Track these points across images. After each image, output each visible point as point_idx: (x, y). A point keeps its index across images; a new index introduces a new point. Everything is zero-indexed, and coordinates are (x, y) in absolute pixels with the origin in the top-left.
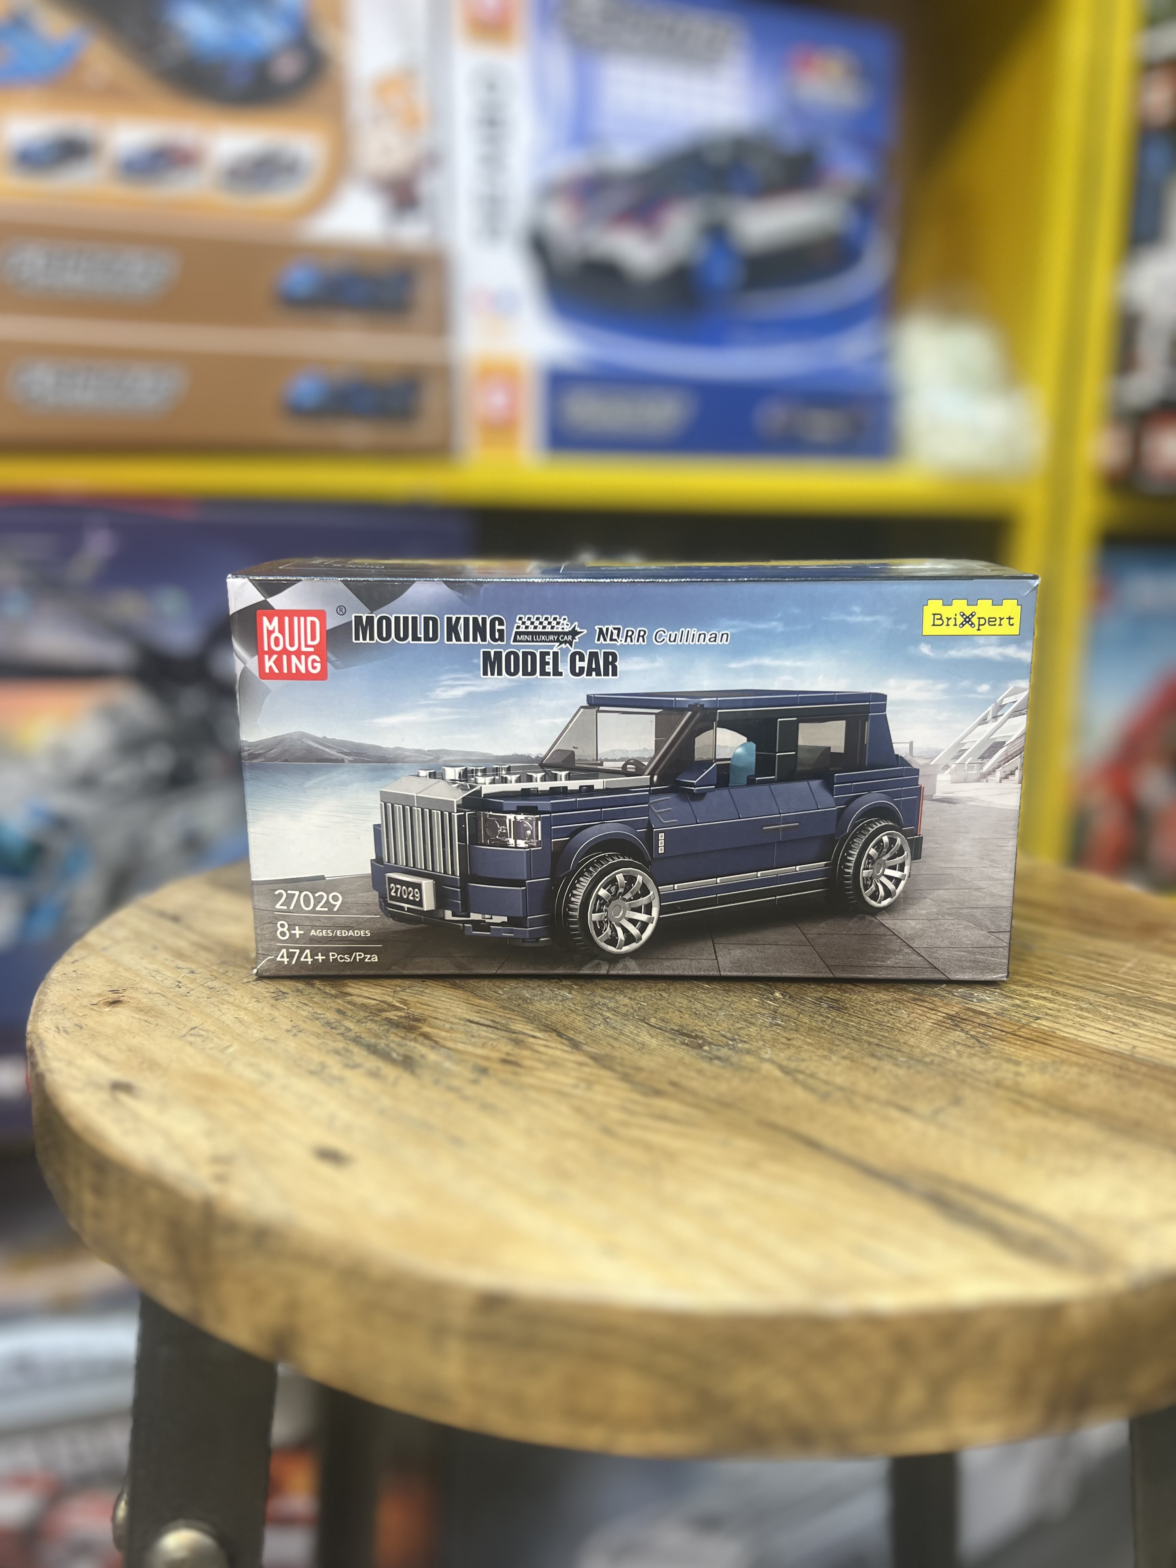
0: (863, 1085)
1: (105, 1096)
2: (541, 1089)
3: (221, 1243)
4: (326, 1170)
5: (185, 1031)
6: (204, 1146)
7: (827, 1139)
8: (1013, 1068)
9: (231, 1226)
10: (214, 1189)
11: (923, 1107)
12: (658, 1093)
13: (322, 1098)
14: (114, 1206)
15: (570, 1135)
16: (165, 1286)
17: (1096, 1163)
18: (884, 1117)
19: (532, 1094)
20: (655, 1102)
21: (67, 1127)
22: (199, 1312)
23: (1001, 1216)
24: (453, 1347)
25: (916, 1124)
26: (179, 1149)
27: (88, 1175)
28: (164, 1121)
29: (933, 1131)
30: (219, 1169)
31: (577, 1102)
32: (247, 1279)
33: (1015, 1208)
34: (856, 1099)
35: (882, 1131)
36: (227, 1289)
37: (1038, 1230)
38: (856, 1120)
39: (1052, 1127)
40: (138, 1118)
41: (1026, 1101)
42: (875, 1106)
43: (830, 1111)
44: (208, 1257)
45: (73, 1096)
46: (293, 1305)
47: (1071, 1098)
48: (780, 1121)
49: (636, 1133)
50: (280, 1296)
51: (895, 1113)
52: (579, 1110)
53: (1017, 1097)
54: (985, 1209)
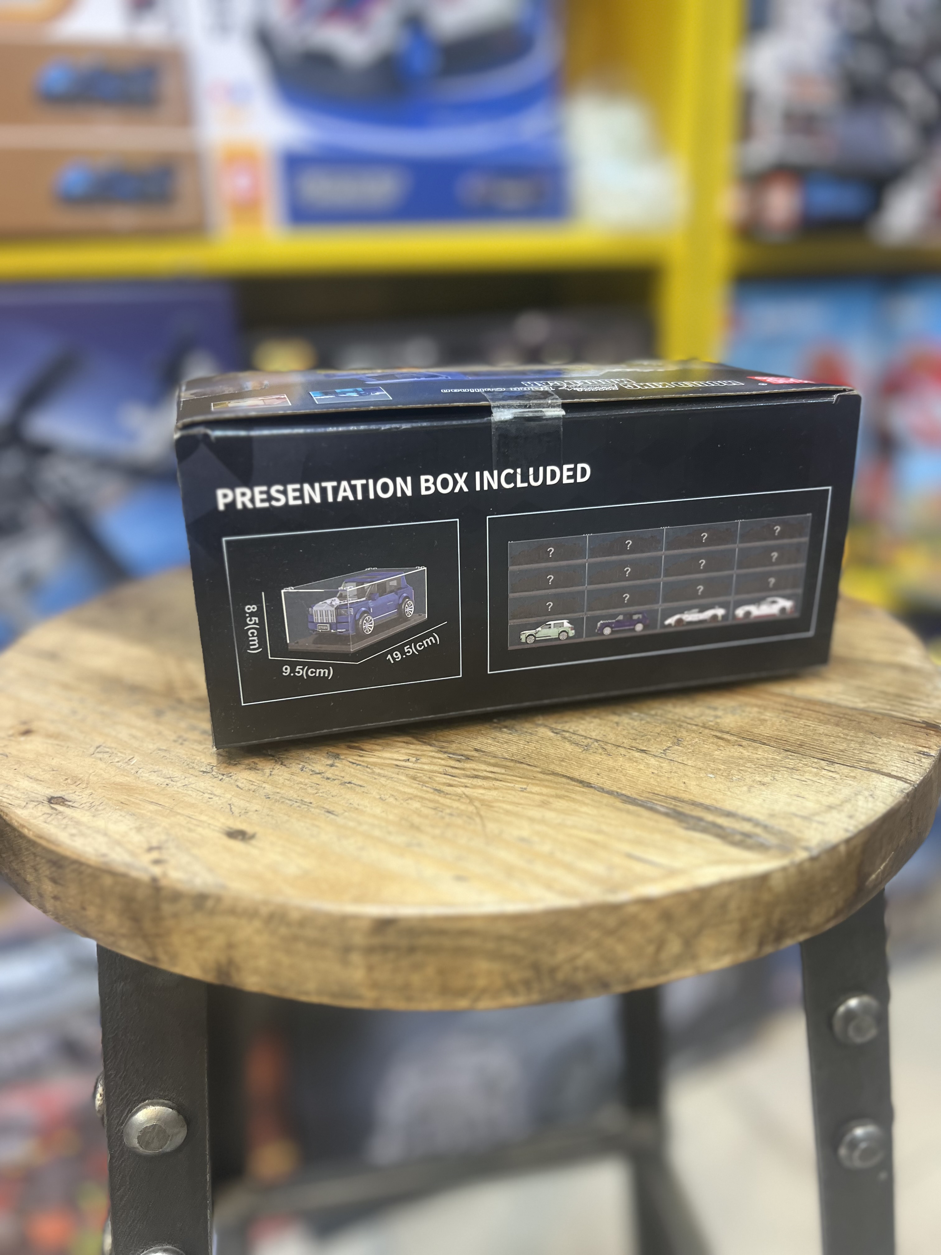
0: (611, 737)
1: (46, 809)
2: (382, 766)
3: (167, 908)
4: (237, 845)
5: (92, 750)
6: (137, 839)
7: (594, 780)
8: (712, 711)
9: (176, 896)
10: (157, 871)
11: (654, 748)
12: (468, 758)
13: (218, 792)
14: (73, 890)
15: (413, 797)
16: (123, 943)
17: (778, 776)
18: (630, 759)
19: (377, 770)
20: (468, 765)
21: (22, 836)
22: (155, 959)
23: (721, 821)
24: (356, 958)
25: (653, 761)
26: (119, 843)
27: (45, 870)
28: (100, 823)
29: (665, 765)
30: (155, 855)
31: (411, 773)
32: (191, 931)
33: (729, 814)
34: (609, 747)
35: (630, 769)
36: (176, 940)
37: (747, 827)
38: (611, 763)
39: (746, 753)
40: (78, 823)
41: (726, 736)
42: (622, 751)
43: (592, 758)
44: (158, 919)
45: (19, 812)
46: (230, 946)
47: (756, 731)
48: (558, 770)
49: (459, 790)
50: (220, 940)
51: (637, 754)
52: (414, 778)
53: (719, 734)
54: (710, 817)
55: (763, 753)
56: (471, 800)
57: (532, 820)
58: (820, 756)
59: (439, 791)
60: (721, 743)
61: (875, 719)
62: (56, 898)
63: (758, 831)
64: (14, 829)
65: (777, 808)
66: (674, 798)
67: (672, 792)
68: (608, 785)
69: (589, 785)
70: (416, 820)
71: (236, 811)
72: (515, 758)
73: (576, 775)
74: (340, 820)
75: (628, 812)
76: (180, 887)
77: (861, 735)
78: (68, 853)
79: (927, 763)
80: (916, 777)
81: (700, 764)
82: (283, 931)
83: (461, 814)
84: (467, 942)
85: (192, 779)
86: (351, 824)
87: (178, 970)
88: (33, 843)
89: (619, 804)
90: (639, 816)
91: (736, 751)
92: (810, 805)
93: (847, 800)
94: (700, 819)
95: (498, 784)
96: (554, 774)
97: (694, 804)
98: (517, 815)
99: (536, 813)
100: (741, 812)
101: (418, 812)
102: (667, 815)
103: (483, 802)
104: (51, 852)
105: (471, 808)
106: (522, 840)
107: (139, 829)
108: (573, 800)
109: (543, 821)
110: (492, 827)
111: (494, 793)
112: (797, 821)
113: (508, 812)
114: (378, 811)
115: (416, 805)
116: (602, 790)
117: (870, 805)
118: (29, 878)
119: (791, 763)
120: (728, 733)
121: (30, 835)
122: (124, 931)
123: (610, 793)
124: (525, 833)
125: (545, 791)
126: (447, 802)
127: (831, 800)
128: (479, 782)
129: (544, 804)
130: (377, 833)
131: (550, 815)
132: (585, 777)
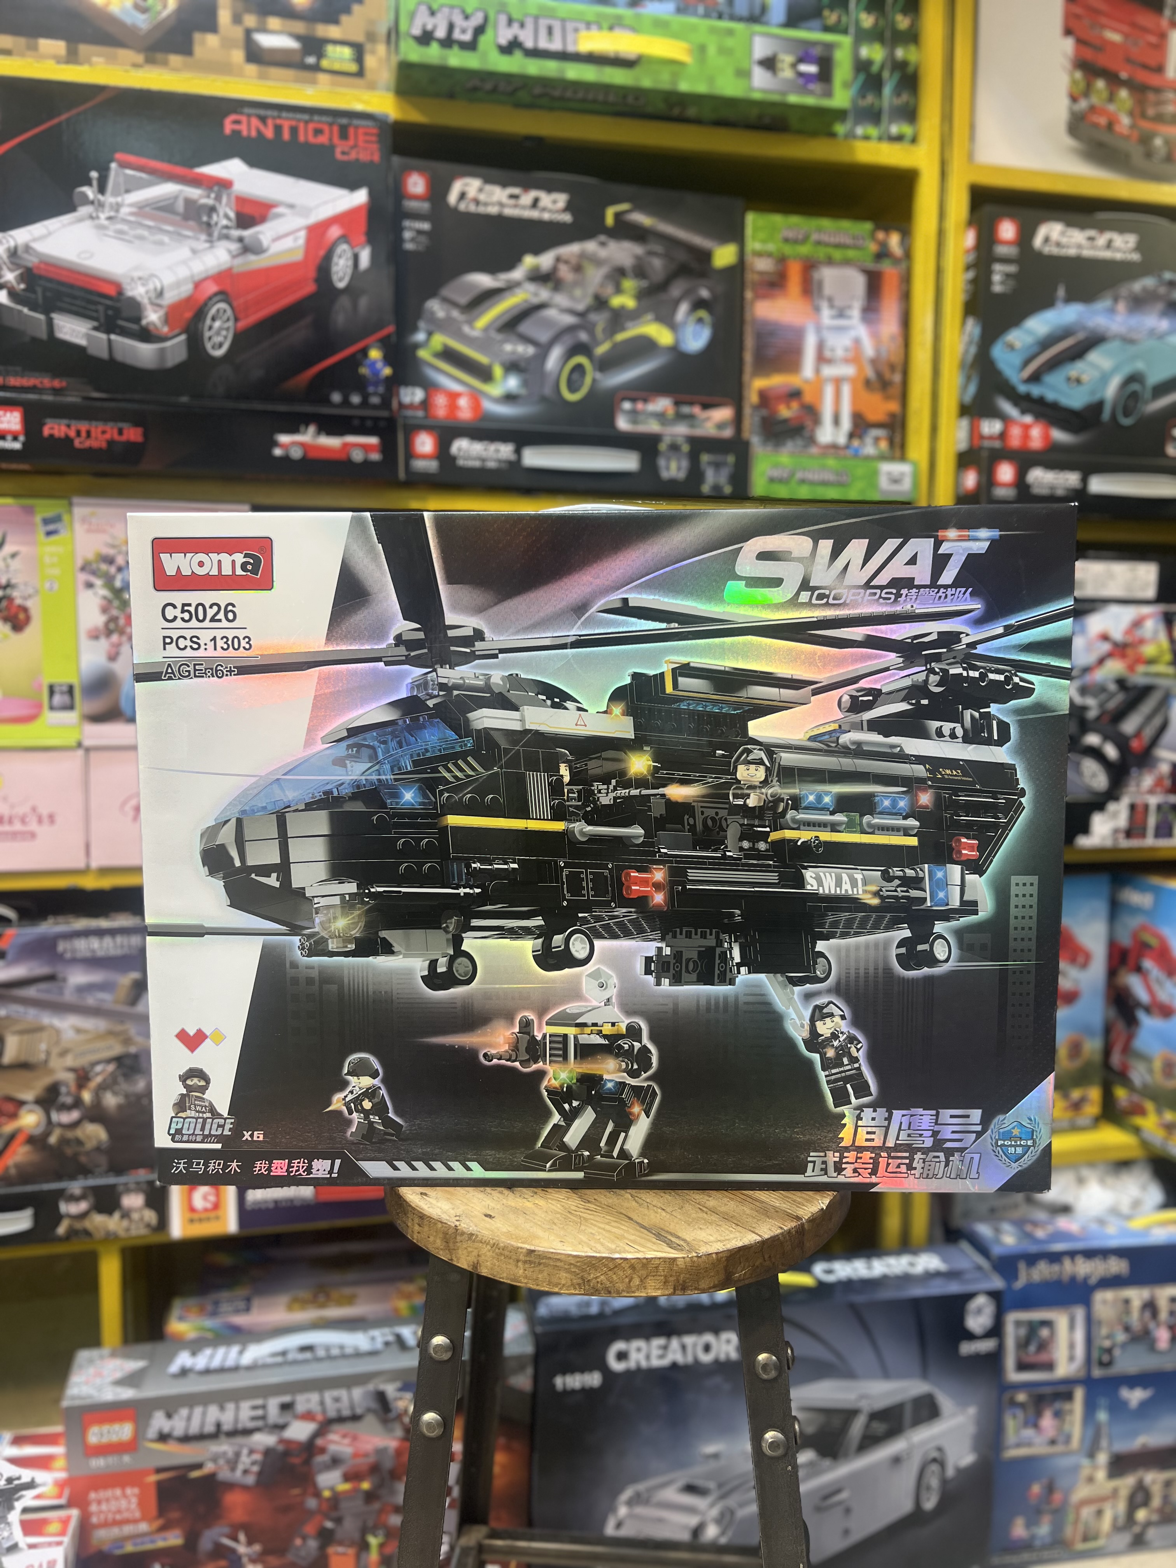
0: (654, 1203)
1: (420, 1196)
2: (552, 1199)
3: (459, 1238)
4: (487, 1219)
6: (452, 1212)
7: (635, 1218)
8: (707, 1198)
9: (463, 1233)
10: (457, 1223)
11: (669, 1209)
12: (589, 1202)
13: (485, 1199)
14: (426, 1229)
15: (559, 1213)
16: (441, 1252)
17: (710, 1227)
18: (656, 1212)
19: (550, 1201)
20: (587, 1205)
21: (410, 1206)
22: (452, 1260)
23: (673, 1239)
24: (520, 1264)
25: (664, 1214)
26: (445, 1213)
27: (416, 1220)
28: (439, 1204)
29: (668, 1216)
30: (457, 1218)
31: (563, 1204)
32: (466, 1248)
33: (678, 1237)
34: (650, 1206)
35: (653, 1215)
36: (460, 1252)
37: (681, 1243)
38: (646, 1212)
39: (705, 1215)
40: (431, 1203)
41: (704, 1209)
42: (655, 1208)
43: (641, 1209)
44: (455, 1242)
45: (409, 1196)
46: (478, 1255)
47: (719, 1209)
48: (624, 1212)
49: (578, 1213)
50: (475, 1253)
51: (660, 1210)
52: (563, 1206)
53: (701, 1207)
54: (670, 1237)
55: (714, 1217)
56: (580, 1217)
57: (600, 1228)
58: (736, 1222)
59: (570, 1212)
60: (699, 1211)
61: (777, 1212)
62: (419, 1233)
63: (684, 1245)
64: (407, 1202)
65: (698, 1238)
66: (662, 1229)
67: (662, 1226)
68: (640, 1221)
69: (632, 1219)
70: (556, 1221)
71: (490, 1208)
72: (609, 1205)
73: (630, 1215)
74: (527, 1217)
75: (640, 1231)
76: (464, 1230)
77: (763, 1217)
78: (426, 1214)
79: (779, 1231)
80: (766, 1236)
81: (682, 1218)
82: (497, 1250)
83: (574, 1221)
84: (558, 1264)
85: (476, 1193)
86: (531, 1219)
87: (459, 1265)
88: (414, 1209)
89: (638, 1228)
90: (642, 1233)
91: (701, 1215)
92: (712, 1239)
93: (728, 1240)
94: (666, 1237)
95: (595, 1213)
96: (621, 1213)
97: (667, 1232)
98: (595, 1226)
99: (602, 1226)
100: (684, 1237)
101: (558, 1219)
102: (654, 1234)
103: (585, 1218)
104: (421, 1212)
105: (579, 1220)
106: (591, 1233)
107: (453, 1209)
108: (621, 1224)
109: (604, 1229)
110: (583, 1227)
111: (591, 1217)
112: (702, 1243)
113: (592, 1224)
114: (543, 1216)
115: (558, 1216)
116: (636, 1222)
117: (737, 1243)
118: (409, 1224)
119: (721, 1223)
120: (706, 1208)
121: (413, 1206)
122: (442, 1247)
123: (638, 1223)
124: (593, 1232)
125: (612, 1218)
126: (572, 1217)
127: (723, 1238)
128: (588, 1212)
129: (608, 1224)
130: (539, 1223)
131: (607, 1227)
132: (632, 1216)
